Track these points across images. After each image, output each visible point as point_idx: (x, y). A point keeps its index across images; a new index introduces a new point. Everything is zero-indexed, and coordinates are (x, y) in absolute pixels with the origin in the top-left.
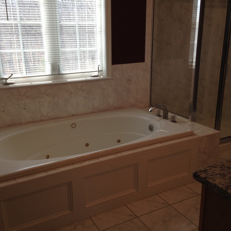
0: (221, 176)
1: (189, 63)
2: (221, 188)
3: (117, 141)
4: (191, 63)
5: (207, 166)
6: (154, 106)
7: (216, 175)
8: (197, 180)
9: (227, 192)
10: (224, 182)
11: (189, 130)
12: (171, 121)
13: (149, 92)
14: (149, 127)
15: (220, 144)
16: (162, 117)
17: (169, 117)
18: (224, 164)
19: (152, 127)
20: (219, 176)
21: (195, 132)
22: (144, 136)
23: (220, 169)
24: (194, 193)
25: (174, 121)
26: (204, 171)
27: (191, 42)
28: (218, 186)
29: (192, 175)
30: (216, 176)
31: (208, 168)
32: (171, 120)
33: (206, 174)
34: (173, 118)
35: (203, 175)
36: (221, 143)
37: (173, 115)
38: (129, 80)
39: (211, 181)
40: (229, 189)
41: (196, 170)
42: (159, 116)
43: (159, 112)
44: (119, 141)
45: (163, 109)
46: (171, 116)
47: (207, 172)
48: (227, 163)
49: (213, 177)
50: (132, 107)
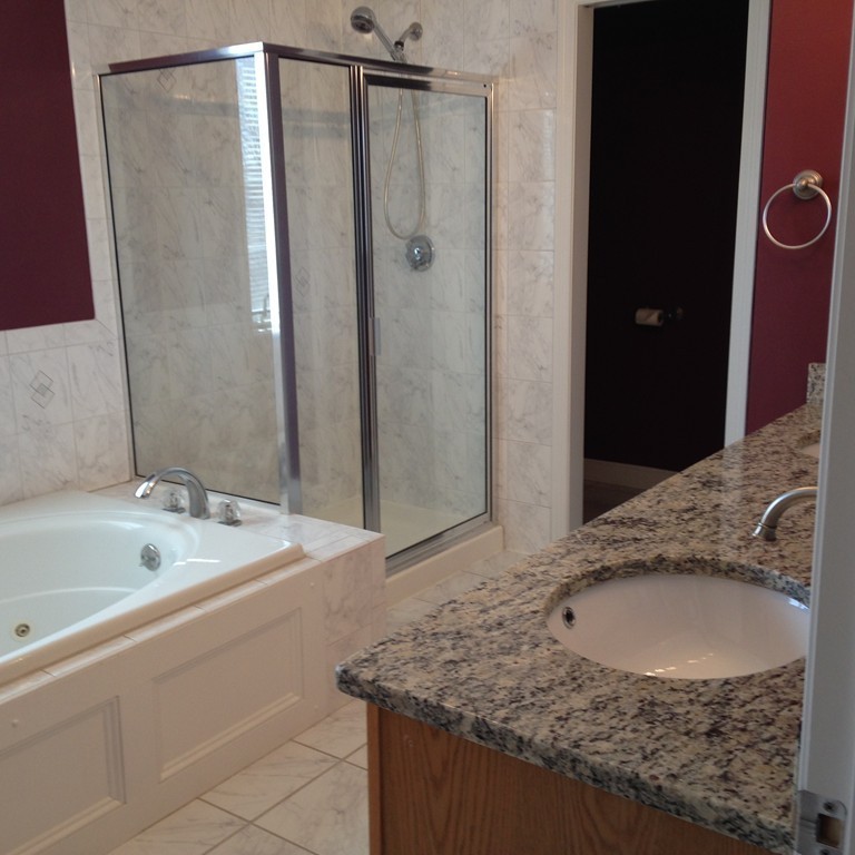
0: (419, 664)
1: (254, 317)
2: (426, 701)
3: (17, 631)
4: (259, 316)
5: (375, 644)
6: (153, 476)
7: (405, 664)
8: (352, 693)
9: (443, 707)
10: (428, 680)
11: (287, 544)
12: (220, 523)
13: (124, 427)
14: (143, 557)
15: (388, 576)
16: (187, 514)
17: (213, 510)
18: (421, 627)
19: (153, 555)
20: (411, 665)
21: (307, 548)
22: (127, 594)
23: (413, 643)
24: (324, 761)
25: (232, 522)
26: (366, 660)
27: (252, 248)
28: (414, 698)
29: (335, 681)
30: (403, 669)
31: (377, 650)
32: (223, 519)
33: (374, 668)
34: (227, 510)
35: (367, 674)
36: (390, 571)
37: (227, 500)
38: (43, 390)
39: (393, 686)
40: (446, 696)
41: (343, 662)
42: (175, 508)
43: (172, 494)
44: (23, 630)
45: (188, 485)
46: (221, 503)
47: (376, 661)
48: (427, 622)
49: (396, 672)
50: (64, 488)
